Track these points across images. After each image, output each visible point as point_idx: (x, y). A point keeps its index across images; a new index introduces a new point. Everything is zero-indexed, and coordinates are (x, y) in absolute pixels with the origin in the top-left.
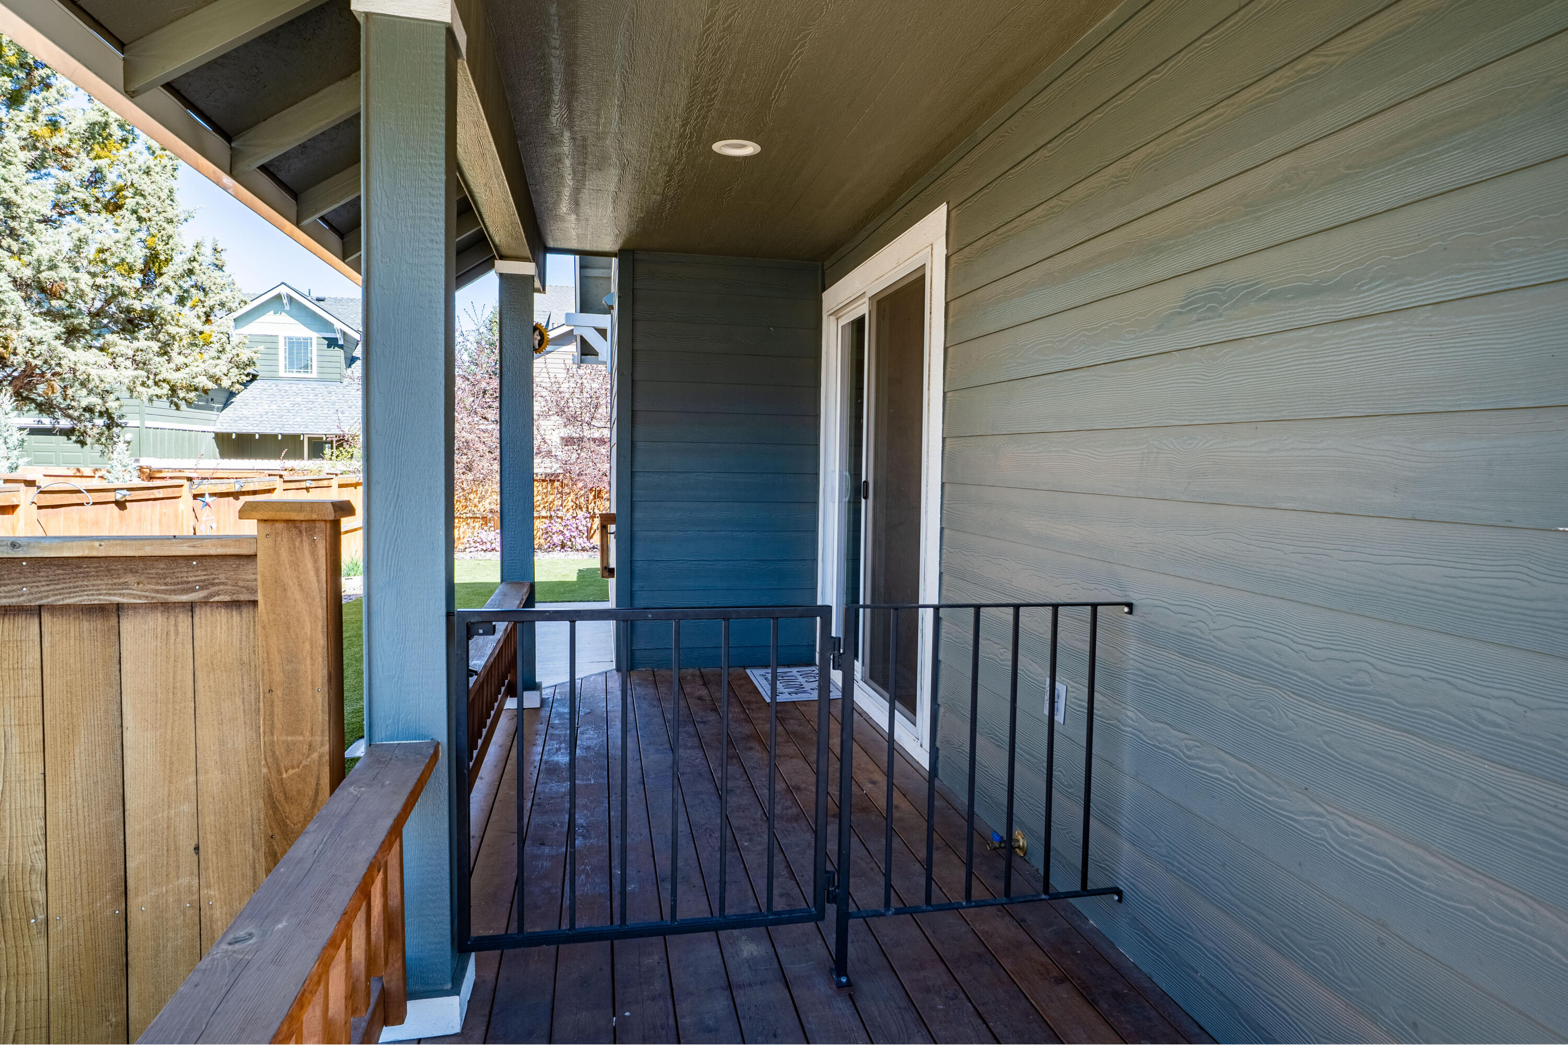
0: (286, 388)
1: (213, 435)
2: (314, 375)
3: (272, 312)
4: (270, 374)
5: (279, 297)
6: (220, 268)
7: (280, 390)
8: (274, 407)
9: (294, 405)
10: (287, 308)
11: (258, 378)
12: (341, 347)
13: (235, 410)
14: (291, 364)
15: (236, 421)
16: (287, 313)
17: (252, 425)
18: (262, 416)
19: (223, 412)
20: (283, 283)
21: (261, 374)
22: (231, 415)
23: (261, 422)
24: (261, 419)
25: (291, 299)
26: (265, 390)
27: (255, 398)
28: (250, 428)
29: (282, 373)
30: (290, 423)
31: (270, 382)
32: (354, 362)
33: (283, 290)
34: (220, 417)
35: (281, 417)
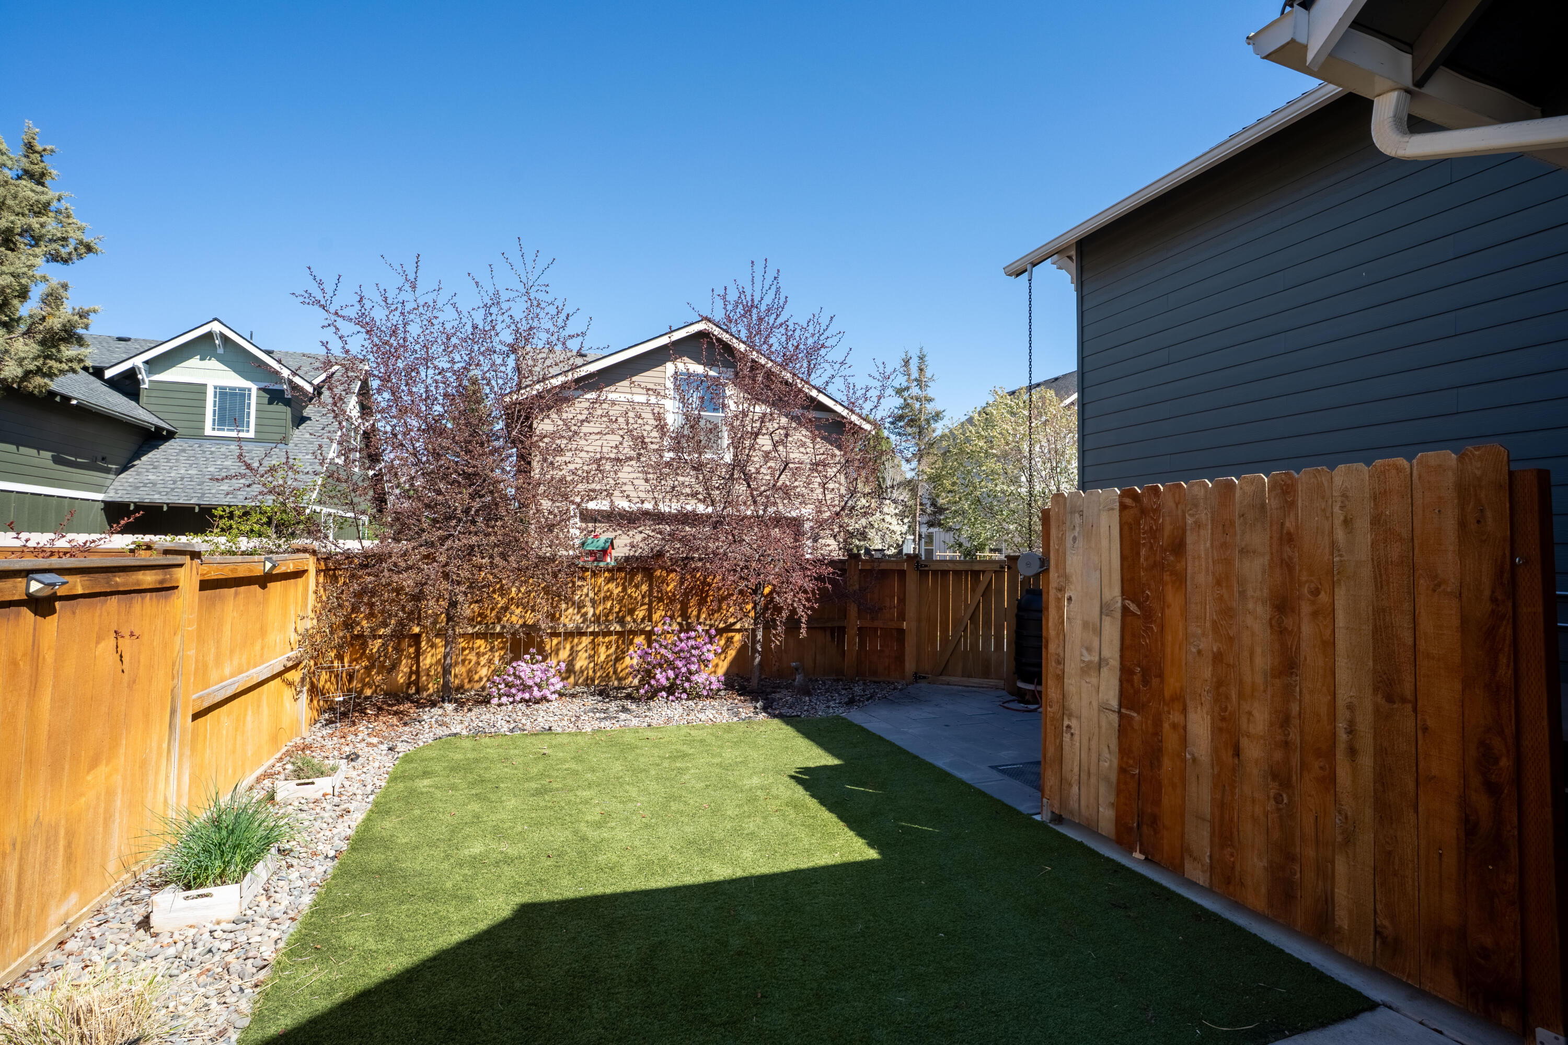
0: (213, 449)
1: (102, 505)
2: (251, 434)
3: (198, 357)
4: (192, 432)
5: (209, 336)
6: (39, 179)
7: (204, 452)
8: (193, 472)
9: (221, 469)
10: (220, 351)
11: (176, 436)
12: (287, 403)
13: (138, 474)
14: (222, 420)
15: (138, 488)
16: (221, 360)
17: (160, 493)
18: (175, 482)
19: (122, 476)
20: (215, 319)
21: (179, 431)
22: (131, 480)
23: (173, 489)
24: (173, 486)
25: (225, 339)
26: (184, 451)
27: (168, 461)
28: (157, 496)
29: (208, 431)
30: (213, 491)
31: (191, 442)
32: (304, 422)
33: (216, 327)
34: (116, 483)
35: (200, 484)
